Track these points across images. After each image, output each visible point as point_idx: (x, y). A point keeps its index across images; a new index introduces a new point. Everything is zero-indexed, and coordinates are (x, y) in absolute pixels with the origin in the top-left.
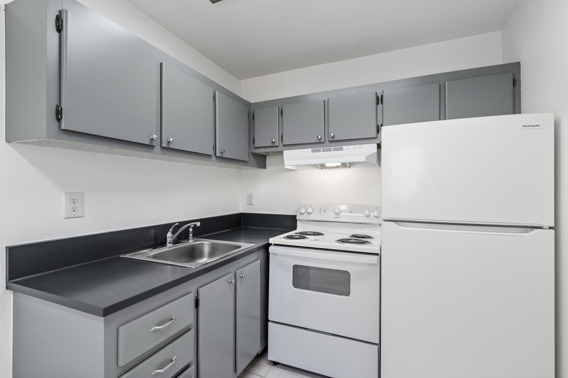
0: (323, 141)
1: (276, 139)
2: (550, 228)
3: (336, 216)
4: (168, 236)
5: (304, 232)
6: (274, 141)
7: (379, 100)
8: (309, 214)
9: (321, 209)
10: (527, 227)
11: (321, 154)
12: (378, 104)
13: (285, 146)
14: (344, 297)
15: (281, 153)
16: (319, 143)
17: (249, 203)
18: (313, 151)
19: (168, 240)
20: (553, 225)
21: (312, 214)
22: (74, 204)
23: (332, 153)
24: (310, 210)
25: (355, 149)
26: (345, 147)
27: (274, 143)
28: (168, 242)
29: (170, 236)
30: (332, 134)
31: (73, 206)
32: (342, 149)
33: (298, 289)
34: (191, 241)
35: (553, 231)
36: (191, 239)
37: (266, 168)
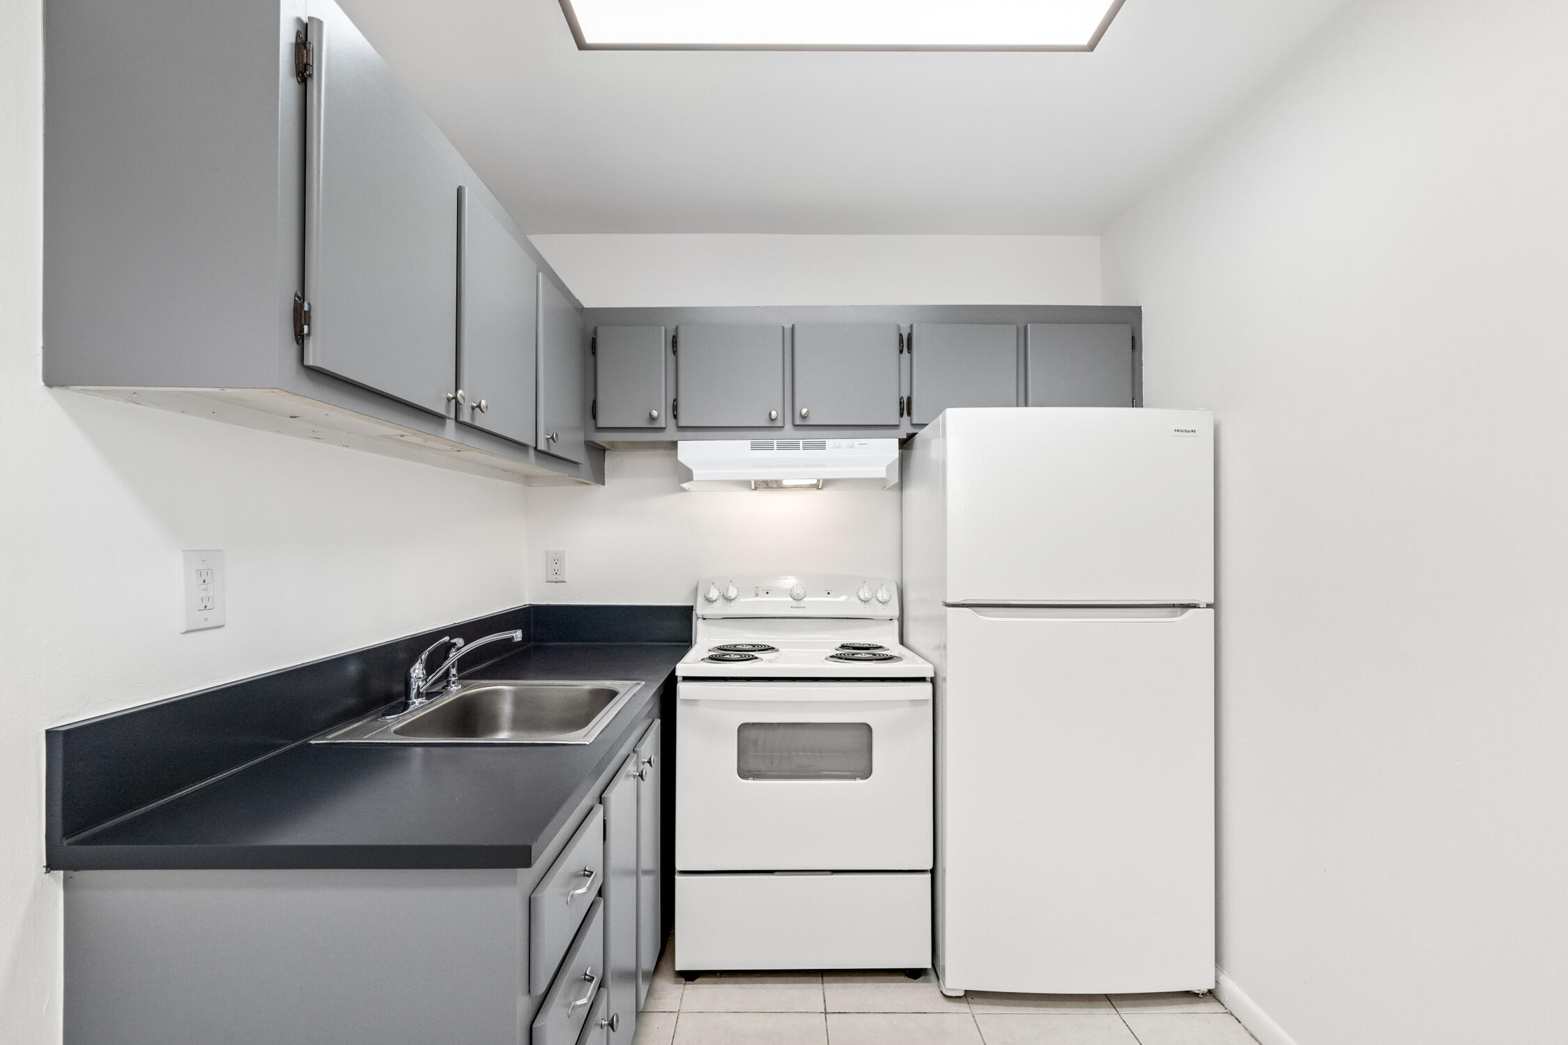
0: (779, 423)
1: (660, 412)
2: (1208, 606)
3: (795, 604)
4: (414, 675)
5: (731, 646)
6: (655, 413)
7: (906, 343)
8: (728, 600)
9: (757, 587)
10: (1174, 606)
11: (775, 454)
12: (901, 351)
13: (681, 428)
14: (859, 781)
15: (674, 445)
16: (772, 426)
17: (554, 578)
18: (754, 447)
19: (414, 687)
20: (1211, 601)
21: (736, 600)
22: (203, 586)
23: (801, 454)
24: (732, 593)
25: (852, 447)
26: (829, 442)
27: (652, 419)
28: (414, 693)
29: (422, 676)
30: (804, 411)
31: (203, 594)
32: (822, 447)
33: (750, 782)
34: (454, 688)
35: (1212, 611)
36: (453, 683)
37: (604, 484)
